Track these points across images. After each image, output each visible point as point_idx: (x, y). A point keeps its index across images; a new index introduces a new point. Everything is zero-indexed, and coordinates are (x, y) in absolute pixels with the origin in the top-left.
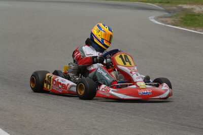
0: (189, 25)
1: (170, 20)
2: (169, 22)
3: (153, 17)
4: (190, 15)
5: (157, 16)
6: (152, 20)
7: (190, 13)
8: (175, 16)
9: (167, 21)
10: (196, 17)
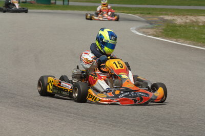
0: (170, 36)
1: (151, 31)
2: (151, 33)
3: (135, 28)
4: (172, 26)
5: (138, 26)
6: (133, 31)
7: (171, 24)
8: (156, 27)
9: (149, 32)
10: (178, 28)
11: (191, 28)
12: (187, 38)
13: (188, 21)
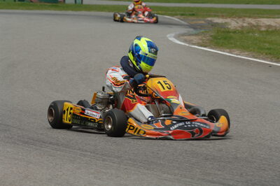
0: (222, 46)
1: (195, 39)
2: (195, 41)
3: (173, 35)
4: (224, 32)
5: (178, 33)
6: (171, 39)
7: (223, 29)
8: (203, 33)
9: (192, 41)
10: (232, 34)
11: (251, 34)
12: (244, 48)
13: (245, 25)
